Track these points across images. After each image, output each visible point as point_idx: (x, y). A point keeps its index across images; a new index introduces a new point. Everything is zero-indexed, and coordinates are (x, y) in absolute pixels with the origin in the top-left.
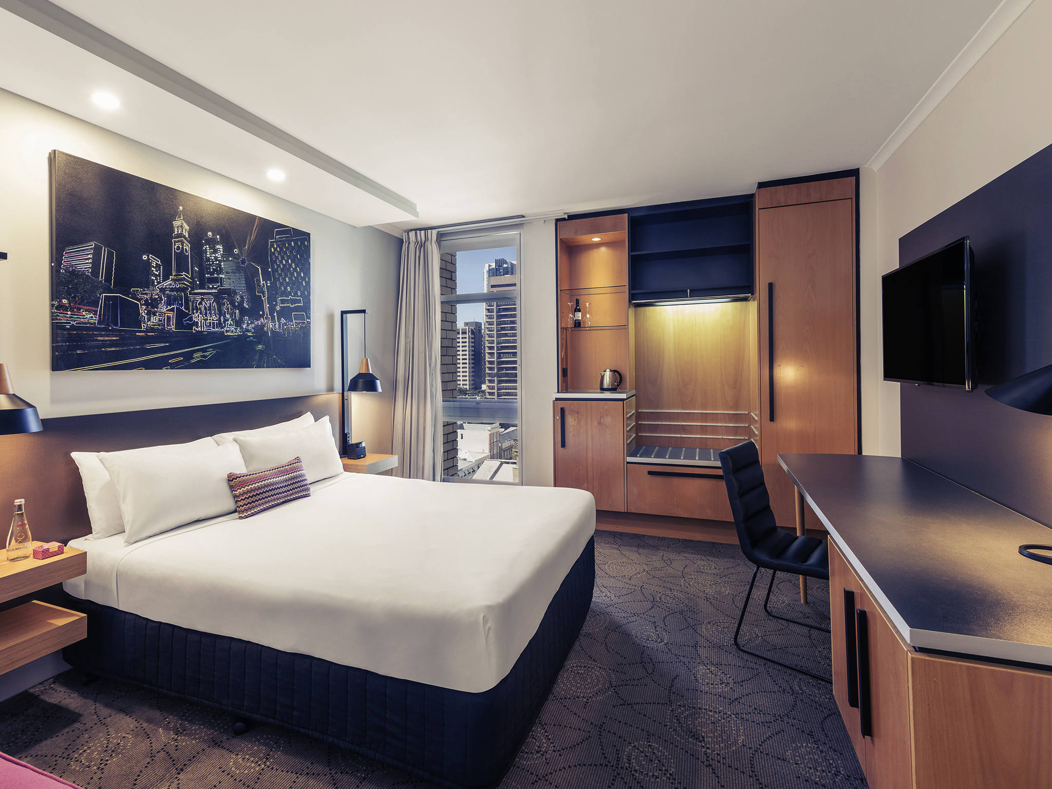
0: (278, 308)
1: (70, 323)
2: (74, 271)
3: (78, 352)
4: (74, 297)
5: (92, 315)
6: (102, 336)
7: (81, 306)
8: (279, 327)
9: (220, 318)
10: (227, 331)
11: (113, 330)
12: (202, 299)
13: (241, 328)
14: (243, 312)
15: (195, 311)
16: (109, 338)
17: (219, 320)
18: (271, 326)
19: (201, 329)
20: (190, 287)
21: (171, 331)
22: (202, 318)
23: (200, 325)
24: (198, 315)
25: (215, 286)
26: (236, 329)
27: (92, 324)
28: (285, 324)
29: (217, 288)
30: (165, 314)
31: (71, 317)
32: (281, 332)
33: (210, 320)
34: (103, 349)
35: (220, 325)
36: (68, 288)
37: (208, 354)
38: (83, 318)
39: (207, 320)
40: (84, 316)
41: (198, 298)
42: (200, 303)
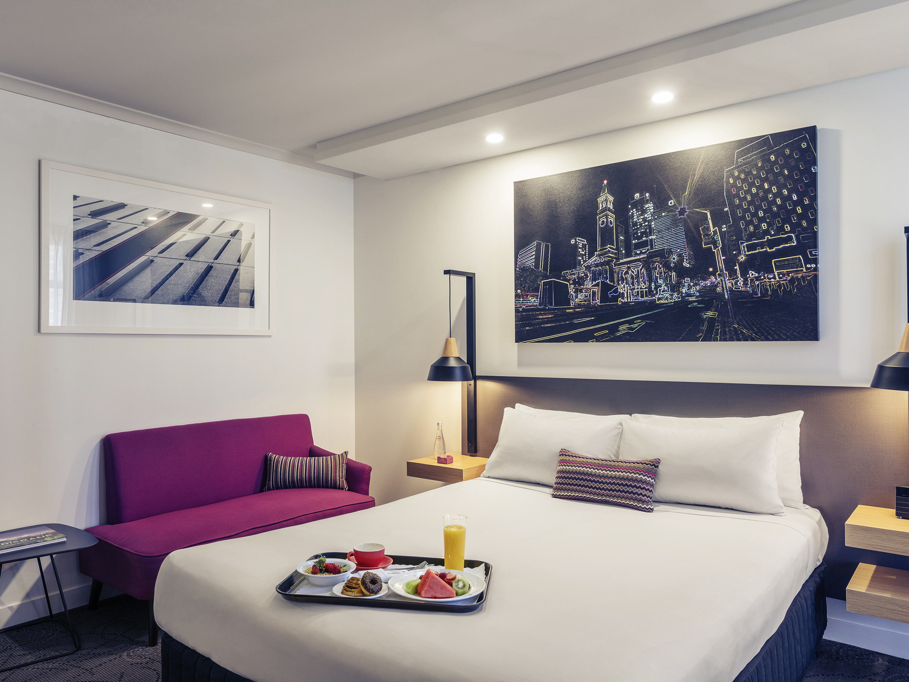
0: (742, 258)
1: (522, 307)
2: (524, 267)
3: (527, 328)
4: (524, 287)
5: (535, 299)
6: (541, 315)
7: (528, 293)
8: (745, 284)
9: (650, 285)
10: (659, 299)
11: (550, 309)
12: (629, 268)
13: (680, 292)
14: (682, 272)
15: (620, 282)
16: (546, 317)
17: (650, 287)
18: (729, 285)
19: (628, 300)
20: (615, 258)
21: (596, 305)
22: (629, 288)
23: (626, 296)
24: (624, 286)
25: (644, 251)
26: (672, 295)
27: (535, 306)
28: (757, 279)
29: (645, 252)
30: (590, 289)
31: (523, 303)
32: (747, 292)
33: (638, 288)
34: (542, 326)
35: (650, 292)
36: (521, 281)
37: (636, 325)
38: (530, 302)
39: (634, 289)
40: (530, 300)
41: (624, 268)
42: (627, 273)
